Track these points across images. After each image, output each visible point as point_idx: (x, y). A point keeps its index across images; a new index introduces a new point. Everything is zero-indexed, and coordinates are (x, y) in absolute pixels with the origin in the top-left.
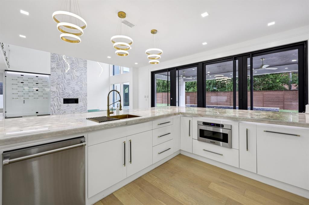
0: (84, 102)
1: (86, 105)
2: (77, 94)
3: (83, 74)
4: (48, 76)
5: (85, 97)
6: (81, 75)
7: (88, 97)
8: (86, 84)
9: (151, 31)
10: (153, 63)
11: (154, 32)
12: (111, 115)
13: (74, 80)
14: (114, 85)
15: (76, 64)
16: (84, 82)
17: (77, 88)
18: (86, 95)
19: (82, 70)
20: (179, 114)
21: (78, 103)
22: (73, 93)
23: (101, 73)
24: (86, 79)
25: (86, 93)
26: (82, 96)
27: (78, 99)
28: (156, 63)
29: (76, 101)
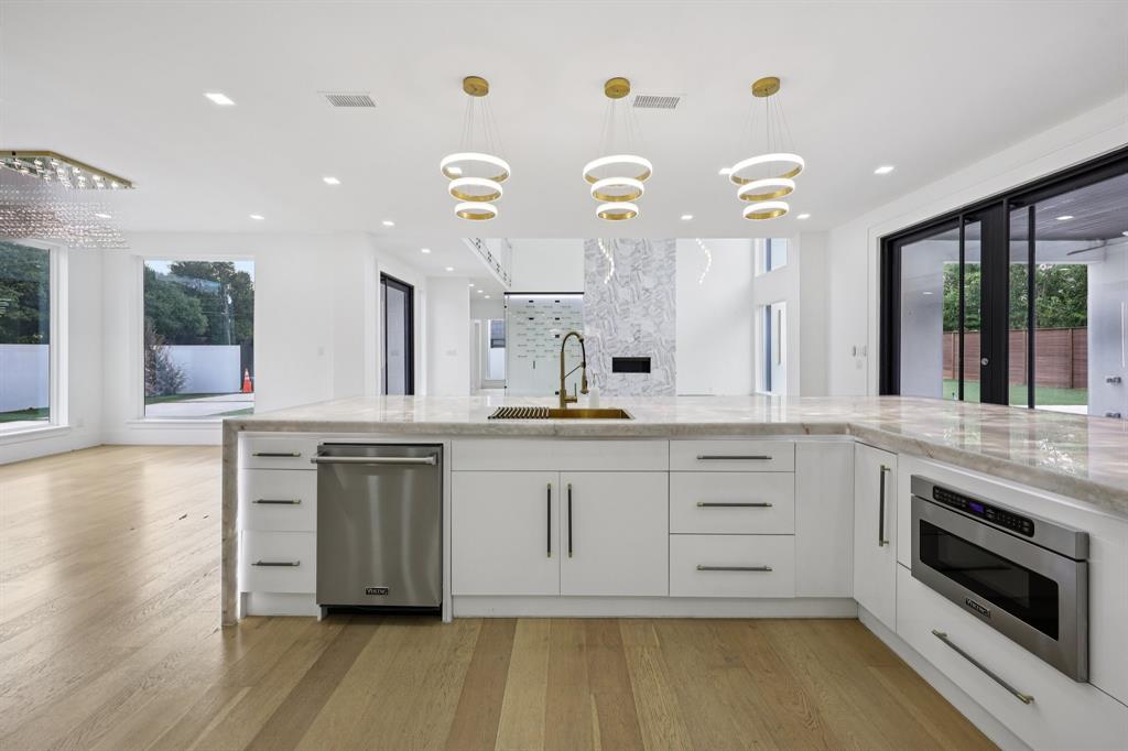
0: (667, 368)
1: (673, 379)
2: (647, 344)
3: (665, 280)
4: (580, 296)
5: (669, 355)
6: (660, 283)
7: (677, 355)
8: (674, 312)
9: (754, 85)
10: (766, 215)
11: (766, 87)
12: (570, 406)
13: (638, 303)
14: (769, 308)
15: (646, 253)
16: (666, 306)
17: (647, 326)
18: (674, 348)
19: (661, 267)
20: (843, 433)
21: (649, 371)
22: (636, 342)
23: (707, 270)
24: (674, 295)
25: (674, 341)
26: (662, 350)
27: (649, 359)
28: (776, 214)
29: (643, 365)
